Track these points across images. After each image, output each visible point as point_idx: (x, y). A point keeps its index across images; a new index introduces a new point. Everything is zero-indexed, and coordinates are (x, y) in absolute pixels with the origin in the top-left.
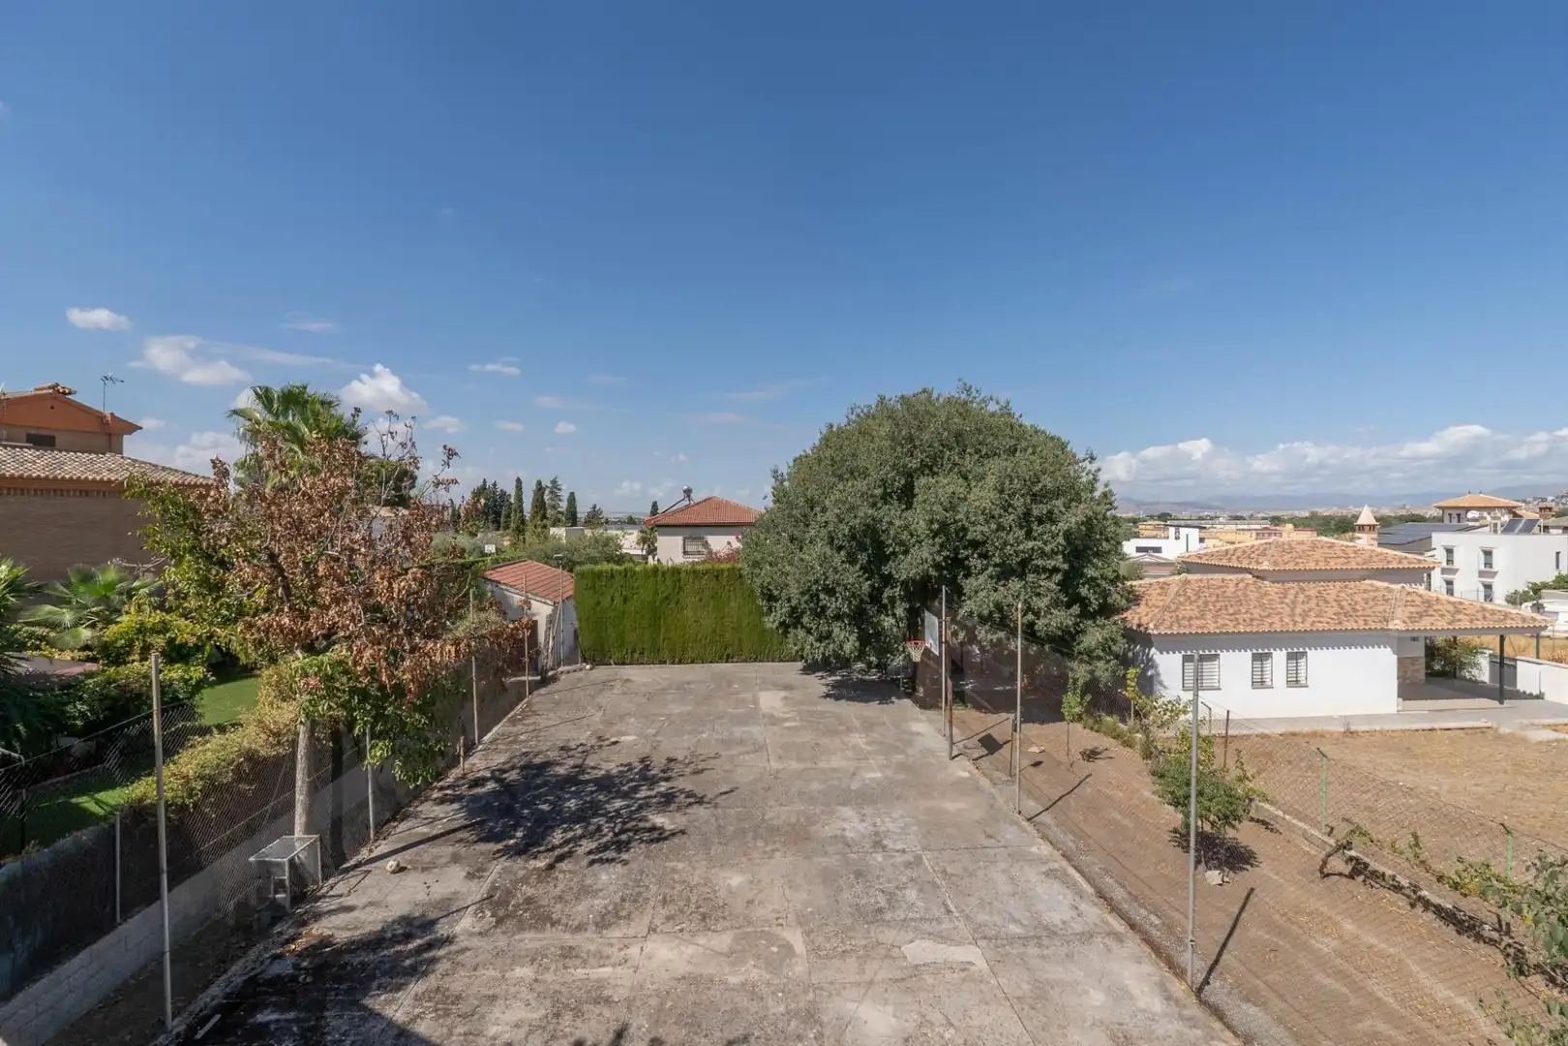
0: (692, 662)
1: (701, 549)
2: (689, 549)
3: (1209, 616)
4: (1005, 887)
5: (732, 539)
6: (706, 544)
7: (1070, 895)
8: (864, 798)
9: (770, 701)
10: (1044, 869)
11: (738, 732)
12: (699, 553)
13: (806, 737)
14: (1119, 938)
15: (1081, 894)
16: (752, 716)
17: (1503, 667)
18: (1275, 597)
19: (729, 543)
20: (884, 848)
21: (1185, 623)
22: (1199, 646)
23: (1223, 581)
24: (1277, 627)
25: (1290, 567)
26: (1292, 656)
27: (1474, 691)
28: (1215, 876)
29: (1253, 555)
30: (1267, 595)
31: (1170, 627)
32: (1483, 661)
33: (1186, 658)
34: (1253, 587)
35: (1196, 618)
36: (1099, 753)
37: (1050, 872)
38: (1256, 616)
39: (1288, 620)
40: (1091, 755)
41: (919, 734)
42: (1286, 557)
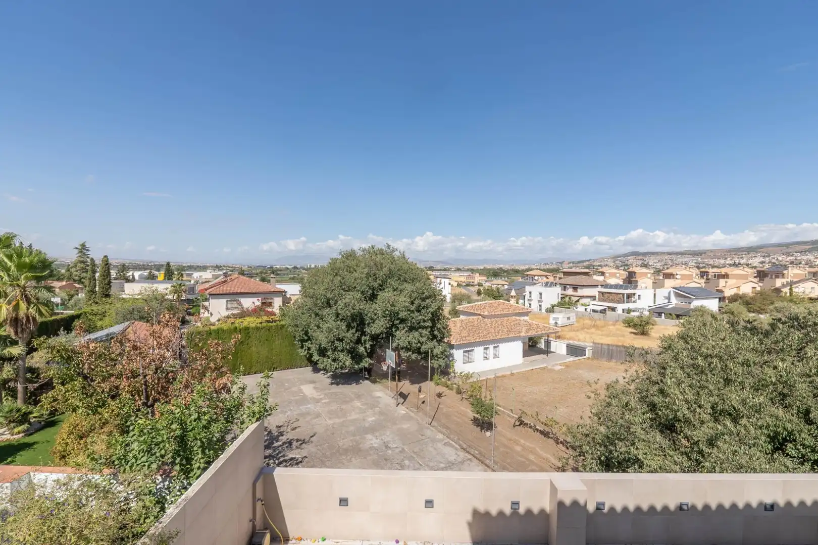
0: (255, 373)
1: (237, 306)
2: (230, 306)
3: (471, 335)
4: (434, 453)
5: (255, 300)
6: (240, 304)
7: (453, 450)
9: (308, 390)
10: (443, 443)
11: (303, 408)
12: (235, 308)
13: (334, 407)
15: (456, 449)
16: (304, 400)
17: (548, 343)
18: (489, 325)
19: (254, 303)
20: (390, 447)
21: (464, 339)
22: (468, 347)
23: (473, 319)
24: (491, 338)
25: (493, 313)
26: (495, 347)
27: (541, 352)
28: (488, 434)
29: (481, 309)
30: (487, 324)
31: (460, 341)
32: (543, 341)
33: (464, 352)
34: (482, 322)
35: (468, 336)
36: (441, 394)
37: (445, 444)
38: (485, 334)
39: (494, 335)
40: (439, 395)
41: (380, 397)
42: (492, 309)
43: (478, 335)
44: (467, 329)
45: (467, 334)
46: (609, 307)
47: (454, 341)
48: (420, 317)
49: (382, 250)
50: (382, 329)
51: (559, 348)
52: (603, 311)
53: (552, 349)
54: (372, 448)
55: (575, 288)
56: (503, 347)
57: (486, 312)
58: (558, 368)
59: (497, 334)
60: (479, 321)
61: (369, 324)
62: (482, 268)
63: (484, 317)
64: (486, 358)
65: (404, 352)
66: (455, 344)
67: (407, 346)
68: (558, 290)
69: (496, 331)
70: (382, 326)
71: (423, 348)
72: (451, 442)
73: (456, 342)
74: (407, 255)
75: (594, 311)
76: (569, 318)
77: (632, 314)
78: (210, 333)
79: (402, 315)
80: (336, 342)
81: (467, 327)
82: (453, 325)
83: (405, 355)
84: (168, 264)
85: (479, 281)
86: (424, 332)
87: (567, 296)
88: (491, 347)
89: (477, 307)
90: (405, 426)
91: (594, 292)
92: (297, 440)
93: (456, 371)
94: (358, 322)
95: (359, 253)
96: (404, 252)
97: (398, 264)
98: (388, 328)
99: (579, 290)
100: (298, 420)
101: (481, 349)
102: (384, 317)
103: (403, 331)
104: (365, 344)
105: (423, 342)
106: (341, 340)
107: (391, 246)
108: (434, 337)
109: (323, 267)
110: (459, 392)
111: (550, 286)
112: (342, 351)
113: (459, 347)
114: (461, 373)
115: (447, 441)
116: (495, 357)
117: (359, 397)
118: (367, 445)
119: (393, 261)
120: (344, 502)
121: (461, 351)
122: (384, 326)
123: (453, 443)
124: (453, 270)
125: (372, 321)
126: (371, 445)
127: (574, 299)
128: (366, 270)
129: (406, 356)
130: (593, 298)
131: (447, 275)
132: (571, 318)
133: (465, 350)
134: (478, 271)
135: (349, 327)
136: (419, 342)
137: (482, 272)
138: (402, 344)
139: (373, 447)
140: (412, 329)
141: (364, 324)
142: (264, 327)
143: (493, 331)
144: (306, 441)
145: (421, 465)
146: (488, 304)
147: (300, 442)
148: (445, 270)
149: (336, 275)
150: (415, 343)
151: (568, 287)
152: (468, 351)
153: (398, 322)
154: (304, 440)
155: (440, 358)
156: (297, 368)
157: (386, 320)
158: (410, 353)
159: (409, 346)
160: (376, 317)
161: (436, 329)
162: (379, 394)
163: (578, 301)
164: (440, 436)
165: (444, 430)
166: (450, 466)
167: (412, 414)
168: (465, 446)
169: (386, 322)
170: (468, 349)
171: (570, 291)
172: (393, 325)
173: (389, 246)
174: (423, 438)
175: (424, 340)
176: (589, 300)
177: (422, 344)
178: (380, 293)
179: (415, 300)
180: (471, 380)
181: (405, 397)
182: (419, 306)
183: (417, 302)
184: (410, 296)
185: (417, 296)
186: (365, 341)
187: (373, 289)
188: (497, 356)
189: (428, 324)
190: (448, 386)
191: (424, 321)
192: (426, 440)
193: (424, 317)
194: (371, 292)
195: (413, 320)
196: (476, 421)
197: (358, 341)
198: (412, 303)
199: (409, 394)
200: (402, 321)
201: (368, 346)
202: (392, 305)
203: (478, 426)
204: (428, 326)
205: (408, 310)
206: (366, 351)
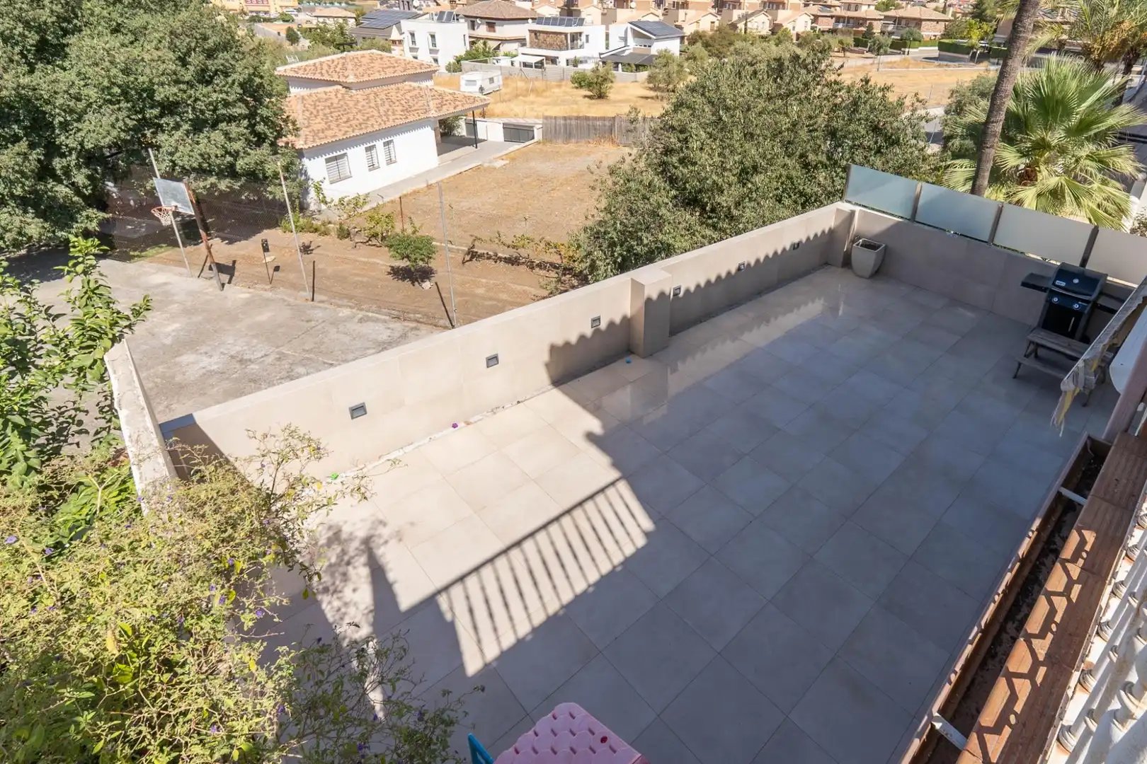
3: (333, 125)
4: (346, 339)
7: (380, 325)
10: (357, 320)
14: (416, 329)
15: (385, 321)
17: (472, 126)
18: (363, 103)
20: (249, 360)
21: (321, 135)
22: (333, 150)
23: (326, 93)
24: (377, 128)
25: (366, 78)
26: (387, 144)
27: (462, 142)
28: (426, 285)
29: (337, 69)
30: (358, 101)
31: (313, 140)
32: (462, 123)
33: (328, 161)
34: (347, 97)
35: (326, 129)
36: (309, 246)
37: (361, 320)
38: (361, 121)
39: (379, 120)
40: (306, 249)
41: (166, 284)
42: (361, 70)
43: (348, 124)
44: (321, 114)
45: (323, 125)
46: (547, 58)
47: (302, 142)
50: (114, 133)
51: (491, 131)
52: (539, 65)
53: (481, 136)
54: (207, 374)
55: (491, 24)
56: (399, 140)
57: (350, 77)
58: (499, 164)
59: (384, 118)
60: (339, 96)
61: (65, 126)
63: (347, 87)
64: (372, 167)
65: (195, 179)
66: (306, 147)
67: (199, 163)
68: (463, 26)
69: (382, 113)
70: (113, 126)
71: (240, 164)
72: (370, 314)
73: (306, 144)
75: (525, 65)
76: (491, 80)
77: (580, 66)
81: (318, 111)
83: (202, 184)
86: (234, 129)
87: (479, 39)
88: (379, 144)
89: (325, 67)
90: (264, 317)
91: (522, 30)
93: (328, 200)
94: (27, 123)
98: (130, 129)
99: (497, 28)
101: (360, 150)
102: (110, 102)
103: (178, 134)
105: (237, 152)
108: (260, 137)
110: (344, 234)
111: (448, 20)
113: (316, 152)
114: (341, 200)
115: (361, 316)
116: (390, 161)
118: (193, 373)
121: (321, 160)
122: (120, 124)
123: (374, 314)
125: (75, 116)
126: (204, 371)
127: (493, 45)
129: (204, 187)
130: (522, 42)
132: (495, 79)
133: (328, 156)
136: (227, 152)
138: (185, 162)
139: (211, 371)
140: (198, 126)
141: (50, 126)
143: (376, 113)
146: (349, 60)
150: (217, 156)
151: (478, 21)
152: (336, 158)
153: (156, 111)
157: (119, 109)
158: (213, 179)
159: (205, 165)
160: (81, 105)
161: (258, 119)
163: (498, 48)
164: (345, 312)
165: (345, 302)
166: (385, 347)
167: (266, 294)
168: (395, 313)
169: (122, 115)
170: (335, 154)
171: (482, 31)
172: (144, 123)
174: (312, 324)
175: (237, 146)
176: (516, 45)
177: (236, 155)
178: (72, 40)
179: (188, 53)
180: (367, 208)
181: (227, 270)
182: (204, 71)
183: (196, 59)
184: (173, 47)
185: (193, 45)
186: (67, 171)
187: (41, 29)
188: (393, 159)
189: (239, 111)
190: (316, 230)
191: (227, 104)
192: (319, 327)
193: (224, 96)
194: (37, 37)
195: (200, 105)
196: (397, 273)
197: (45, 172)
198: (183, 62)
199: (234, 262)
200: (169, 108)
201: (80, 178)
202: (126, 71)
203: (403, 279)
204: (240, 115)
205: (177, 82)
206: (78, 192)
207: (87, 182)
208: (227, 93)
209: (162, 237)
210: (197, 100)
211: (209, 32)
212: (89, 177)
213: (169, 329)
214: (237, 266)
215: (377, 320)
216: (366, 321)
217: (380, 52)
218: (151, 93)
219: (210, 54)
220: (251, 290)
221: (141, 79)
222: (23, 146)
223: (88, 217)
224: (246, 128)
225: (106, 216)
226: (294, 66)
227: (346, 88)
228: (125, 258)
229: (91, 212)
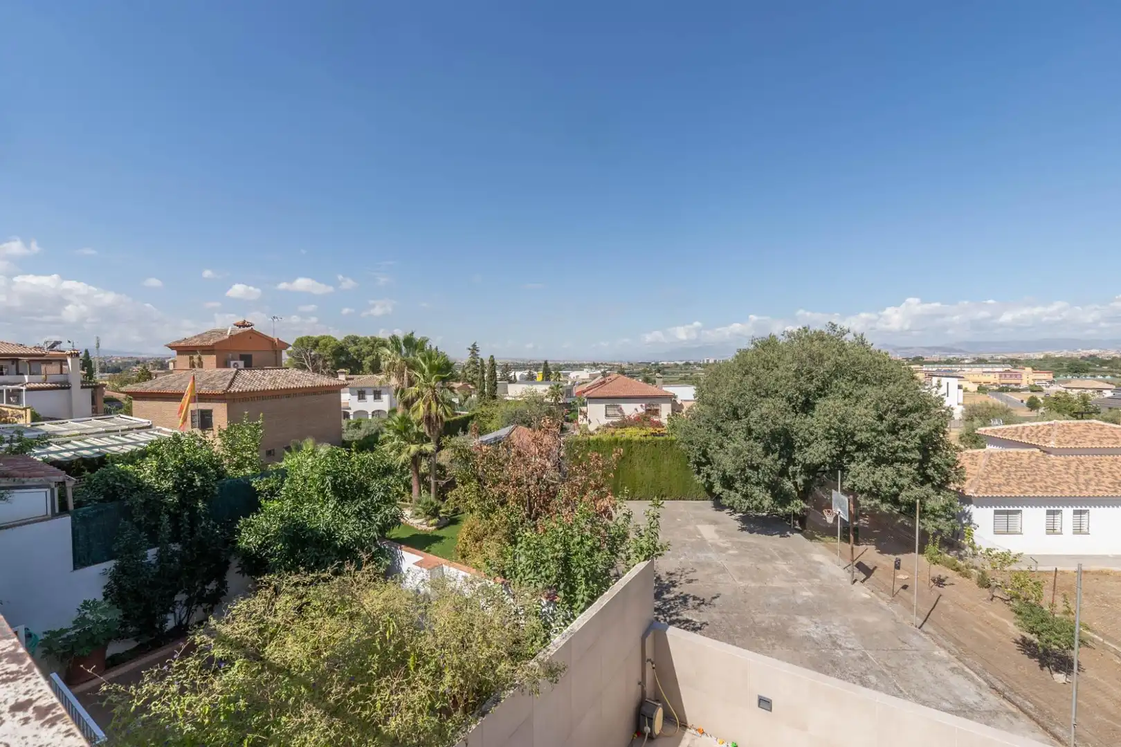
0: (639, 499)
1: (617, 412)
2: (609, 413)
3: (1013, 483)
4: (929, 678)
5: (638, 406)
6: (621, 410)
7: (973, 686)
8: (810, 609)
9: (708, 532)
10: (949, 667)
11: (702, 556)
12: (615, 416)
13: (747, 563)
14: (1015, 715)
15: (979, 685)
16: (702, 545)
18: (1061, 468)
19: (636, 409)
20: (840, 646)
21: (996, 488)
22: (1006, 505)
23: (1018, 454)
24: (1067, 493)
26: (1078, 512)
28: (1060, 678)
29: (1040, 435)
30: (1054, 466)
31: (986, 492)
33: (996, 512)
34: (1042, 460)
35: (1004, 485)
36: (944, 581)
37: (953, 669)
38: (1049, 484)
39: (1074, 487)
40: (940, 582)
41: (821, 563)
42: (1068, 438)
43: (1030, 485)
44: (1005, 470)
45: (1003, 481)
47: (972, 491)
48: (897, 443)
49: (821, 332)
50: (823, 457)
54: (808, 638)
56: (1096, 513)
57: (1052, 442)
59: (1082, 487)
60: (1033, 458)
61: (800, 448)
62: (1042, 357)
63: (1047, 451)
64: (1051, 530)
65: (866, 498)
66: (976, 496)
67: (871, 488)
69: (1081, 480)
70: (824, 453)
71: (903, 496)
72: (967, 670)
73: (976, 493)
74: (869, 341)
78: (589, 444)
79: (862, 437)
80: (748, 470)
81: (1002, 468)
82: (970, 461)
83: (868, 503)
84: (546, 362)
85: (1031, 383)
86: (905, 468)
88: (1068, 512)
89: (1027, 432)
90: (870, 619)
92: (695, 598)
93: (977, 546)
94: (783, 444)
95: (783, 340)
96: (862, 335)
97: (852, 354)
98: (833, 456)
100: (695, 571)
101: (1042, 511)
102: (827, 438)
103: (863, 465)
104: (794, 478)
105: (903, 486)
106: (756, 468)
107: (838, 326)
108: (927, 479)
109: (726, 362)
110: (984, 583)
112: (758, 484)
113: (983, 502)
114: (988, 550)
115: (956, 666)
116: (1078, 531)
117: (785, 556)
118: (800, 632)
119: (842, 349)
120: (765, 703)
121: (990, 511)
122: (828, 452)
123: (972, 672)
124: (966, 361)
125: (807, 444)
126: (807, 634)
128: (795, 366)
129: (870, 505)
131: (955, 371)
133: (998, 508)
134: (1028, 363)
135: (767, 450)
136: (895, 484)
137: (1037, 366)
138: (860, 485)
139: (810, 637)
140: (879, 461)
141: (793, 447)
142: (649, 441)
143: (1072, 480)
144: (706, 602)
145: (901, 691)
146: (1055, 428)
147: (698, 602)
148: (949, 362)
149: (747, 373)
150: (886, 485)
152: (1008, 513)
153: (853, 448)
154: (703, 600)
155: (940, 516)
156: (692, 500)
157: (831, 443)
158: (877, 501)
159: (874, 490)
160: (812, 438)
161: (930, 464)
162: (818, 557)
164: (943, 653)
165: (950, 645)
166: (965, 711)
167: (884, 604)
168: (1000, 686)
169: (830, 447)
170: (1007, 508)
172: (844, 452)
173: (834, 326)
174: (906, 647)
175: (905, 481)
177: (901, 488)
178: (819, 401)
179: (885, 413)
180: (1014, 567)
181: (868, 572)
182: (895, 424)
183: (890, 417)
184: (876, 407)
185: (891, 407)
186: (794, 474)
187: (808, 394)
188: (1085, 529)
189: (913, 456)
190: (958, 570)
191: (905, 450)
192: (910, 653)
193: (904, 444)
194: (804, 399)
195: (883, 448)
196: (1025, 645)
197: (783, 472)
198: (881, 418)
199: (875, 568)
200: (861, 447)
201: (799, 480)
202: (842, 420)
203: (1032, 655)
204: (913, 459)
205: (873, 430)
206: (797, 489)
207: (802, 483)
208: (907, 442)
209: (830, 531)
210: (882, 444)
211: (907, 399)
212: (804, 481)
213: (804, 594)
214: (875, 572)
215: (972, 679)
216: (959, 673)
217: (1102, 423)
218: (853, 435)
219: (903, 414)
220: (873, 594)
221: (849, 426)
222: (776, 456)
223: (796, 504)
224: (915, 470)
225: (807, 507)
226: (996, 428)
227: (1044, 452)
228: (811, 537)
229: (799, 501)
